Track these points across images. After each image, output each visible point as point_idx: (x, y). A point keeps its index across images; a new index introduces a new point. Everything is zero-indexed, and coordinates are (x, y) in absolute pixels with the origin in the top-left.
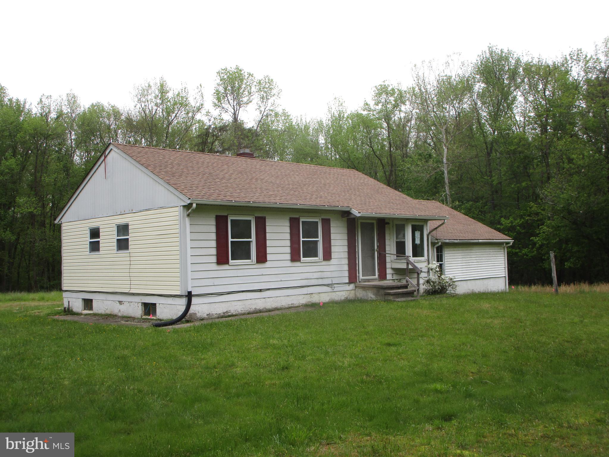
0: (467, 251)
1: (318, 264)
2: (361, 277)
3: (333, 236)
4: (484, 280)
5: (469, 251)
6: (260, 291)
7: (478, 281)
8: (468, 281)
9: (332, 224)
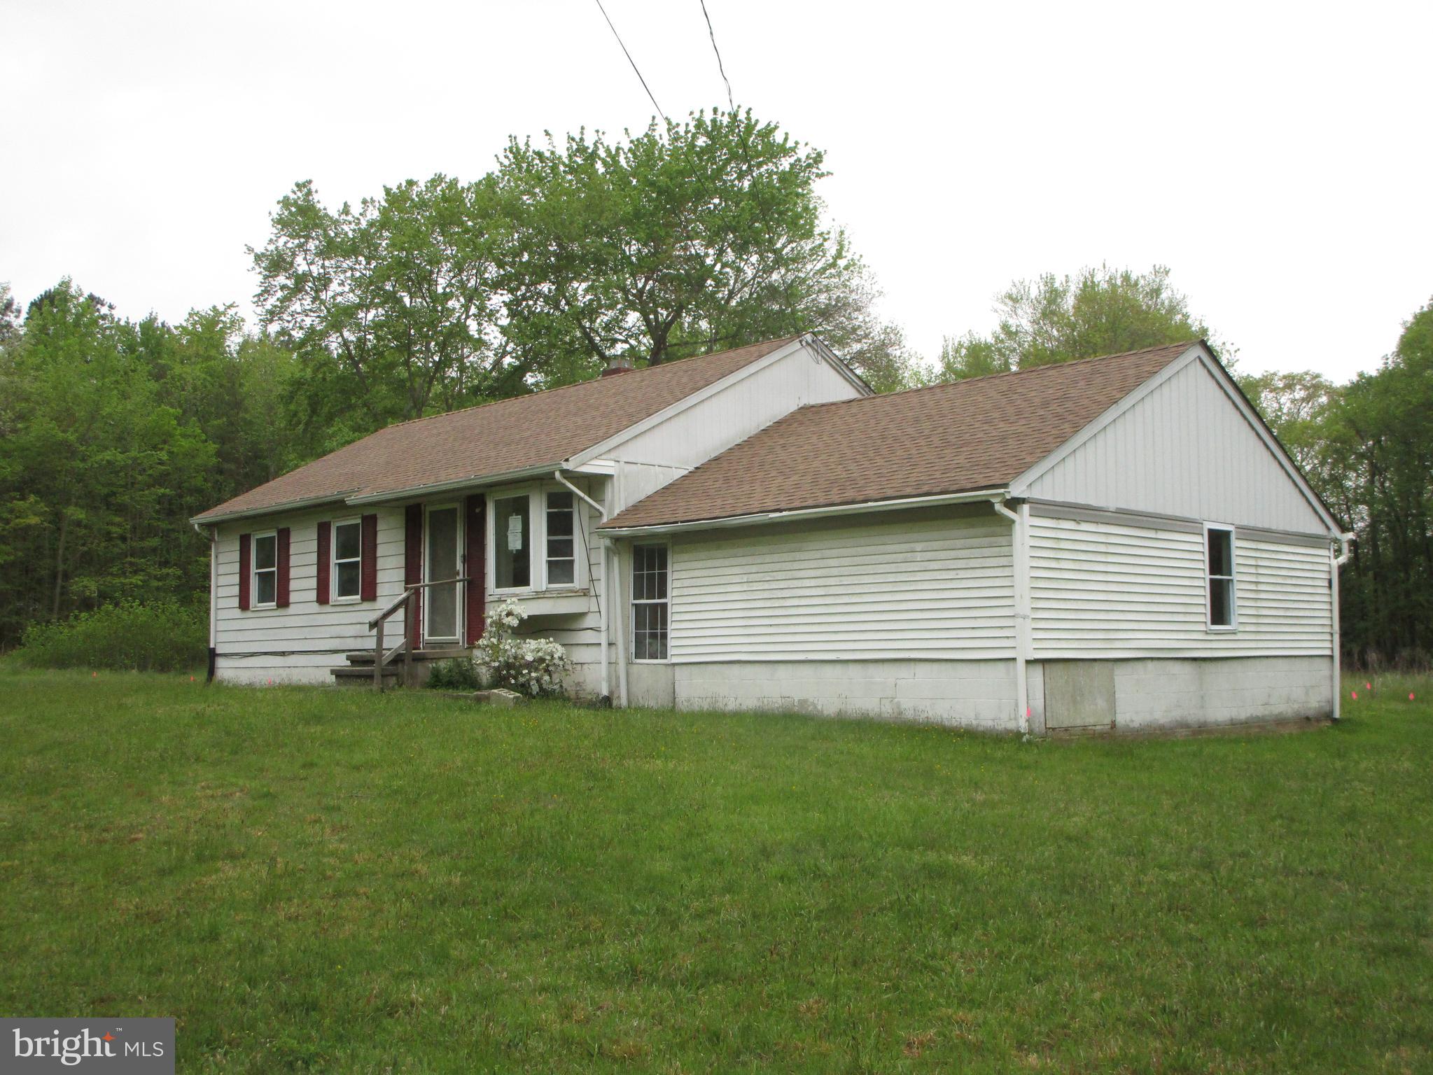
0: (776, 557)
1: (357, 608)
2: (426, 637)
3: (380, 551)
4: (872, 669)
5: (785, 556)
6: (283, 654)
7: (828, 671)
8: (782, 667)
9: (381, 526)
